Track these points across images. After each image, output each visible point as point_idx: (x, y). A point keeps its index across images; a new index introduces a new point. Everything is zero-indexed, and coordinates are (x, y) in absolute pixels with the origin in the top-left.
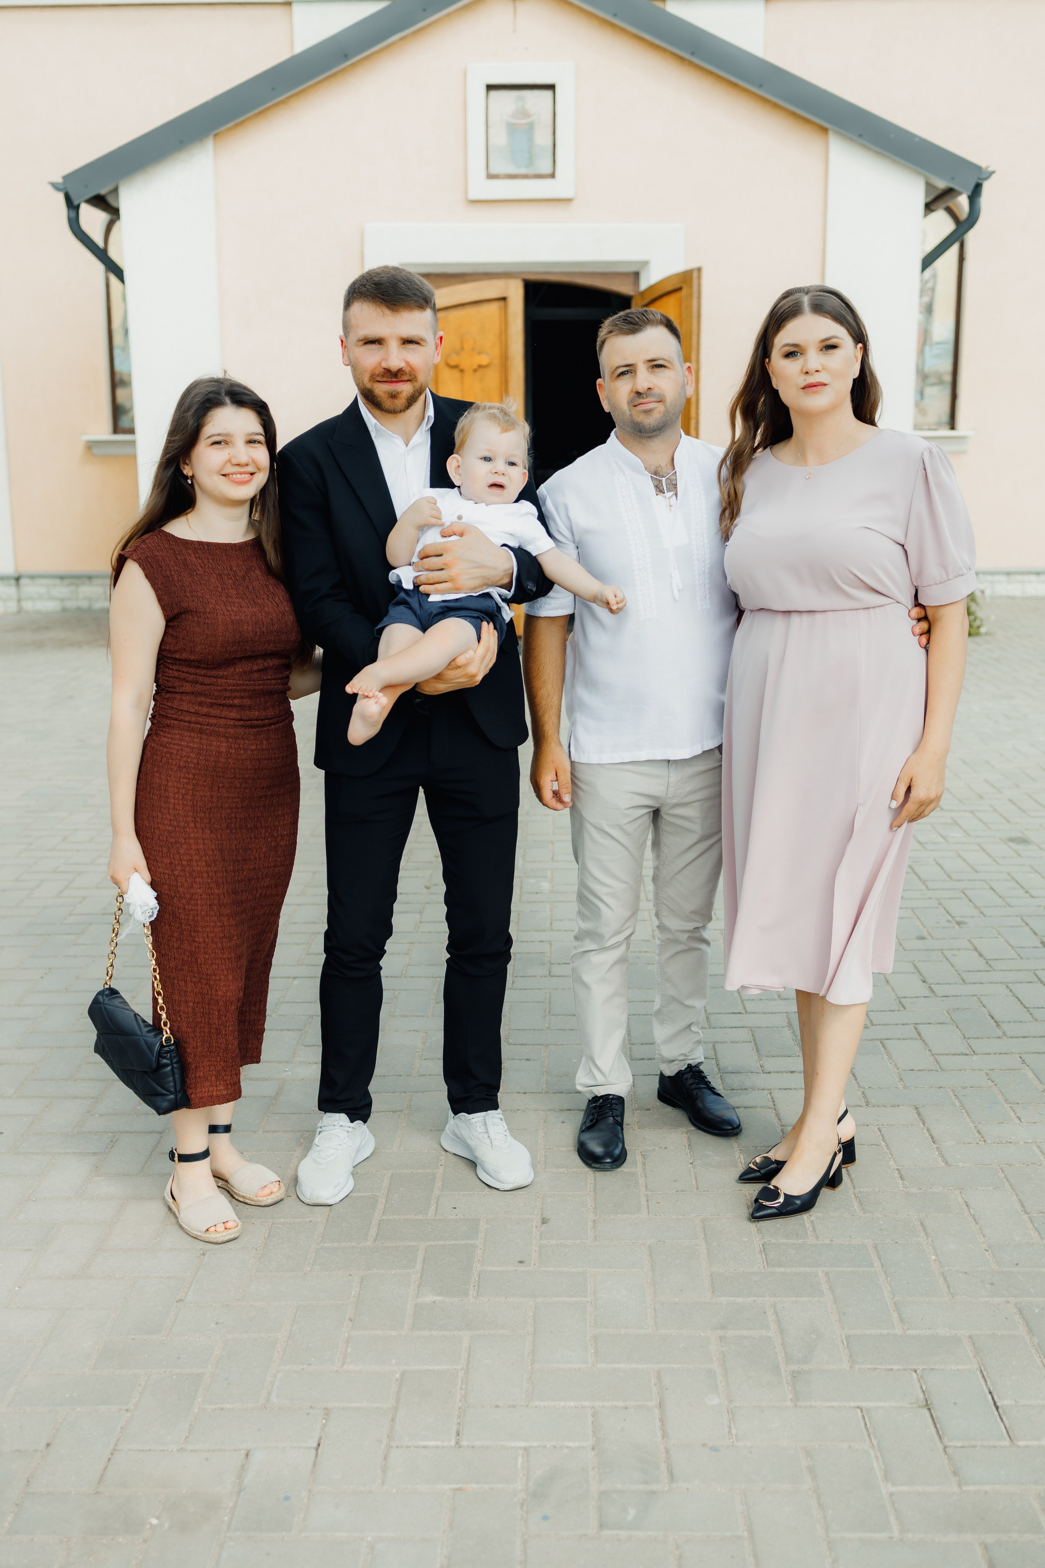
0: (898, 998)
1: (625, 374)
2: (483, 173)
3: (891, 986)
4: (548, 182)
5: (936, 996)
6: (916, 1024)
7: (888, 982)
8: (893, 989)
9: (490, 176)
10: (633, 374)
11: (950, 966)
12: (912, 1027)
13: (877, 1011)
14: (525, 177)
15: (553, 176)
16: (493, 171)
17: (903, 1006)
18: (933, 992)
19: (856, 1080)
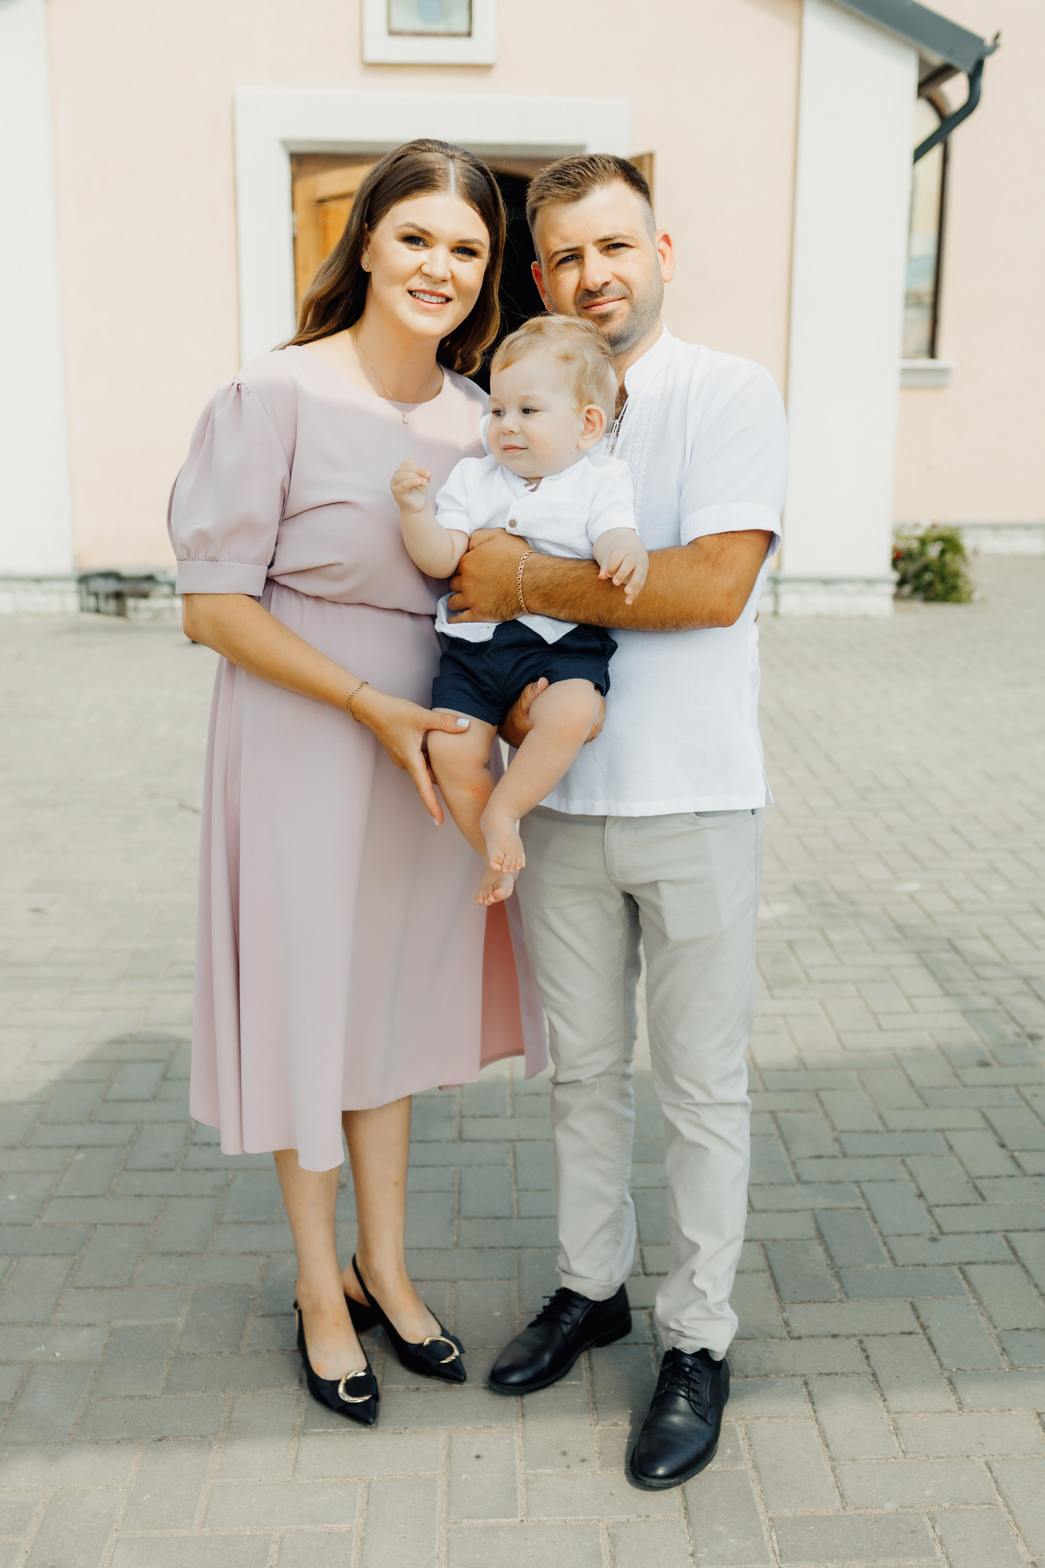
0: (970, 1178)
1: (569, 260)
2: (382, 29)
3: (957, 1156)
4: (463, 42)
5: (1025, 1174)
6: (1006, 1231)
7: (951, 1147)
8: (961, 1162)
9: (392, 33)
10: (581, 260)
11: (1033, 1116)
12: (999, 1238)
13: (945, 1206)
14: (436, 35)
15: (469, 34)
16: (397, 25)
17: (981, 1195)
18: (1018, 1165)
19: (935, 1351)
